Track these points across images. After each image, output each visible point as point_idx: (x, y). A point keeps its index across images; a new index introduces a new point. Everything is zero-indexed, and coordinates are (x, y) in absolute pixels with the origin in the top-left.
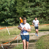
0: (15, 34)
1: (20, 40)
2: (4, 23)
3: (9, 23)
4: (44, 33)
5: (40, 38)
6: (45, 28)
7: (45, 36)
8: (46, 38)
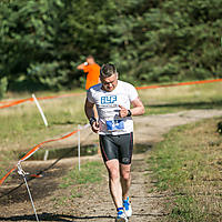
0: (69, 123)
1: (86, 147)
2: (24, 81)
3: (42, 80)
4: (181, 116)
5: (165, 136)
6: (185, 98)
7: (185, 127)
8: (188, 135)
